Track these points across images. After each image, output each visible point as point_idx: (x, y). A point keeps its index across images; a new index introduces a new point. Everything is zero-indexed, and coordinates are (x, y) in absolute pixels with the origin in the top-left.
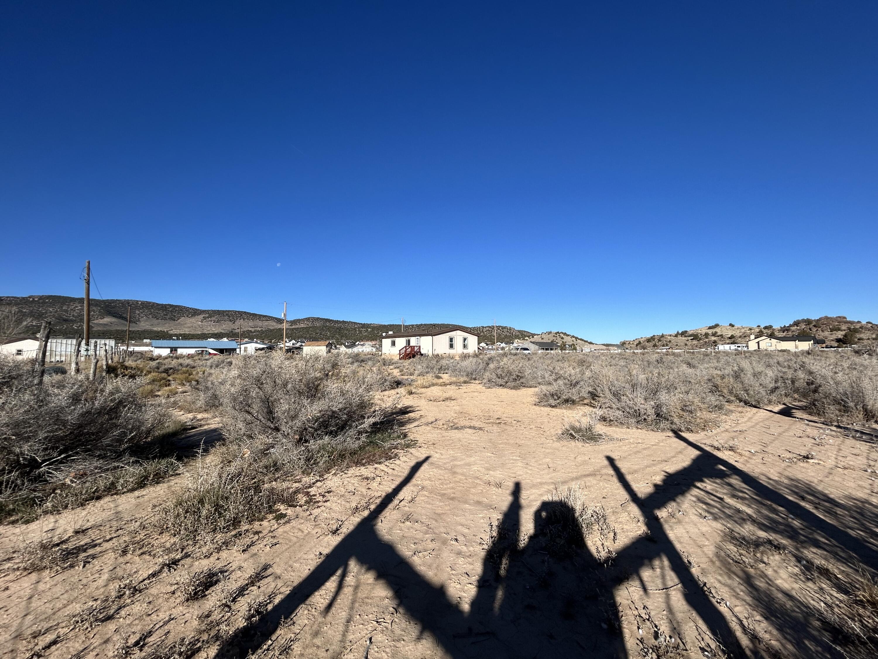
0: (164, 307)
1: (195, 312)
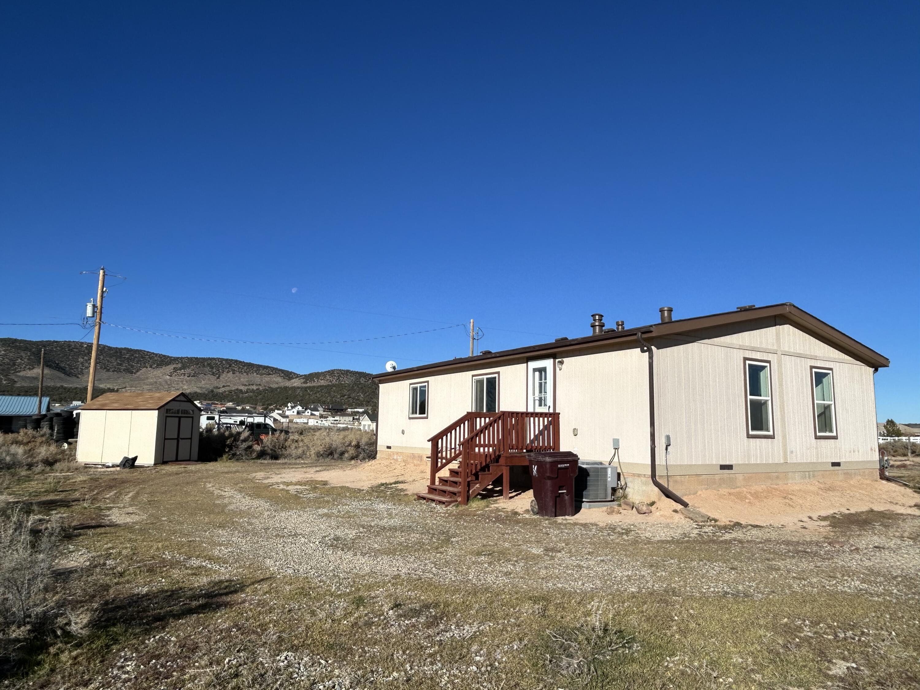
0: (118, 353)
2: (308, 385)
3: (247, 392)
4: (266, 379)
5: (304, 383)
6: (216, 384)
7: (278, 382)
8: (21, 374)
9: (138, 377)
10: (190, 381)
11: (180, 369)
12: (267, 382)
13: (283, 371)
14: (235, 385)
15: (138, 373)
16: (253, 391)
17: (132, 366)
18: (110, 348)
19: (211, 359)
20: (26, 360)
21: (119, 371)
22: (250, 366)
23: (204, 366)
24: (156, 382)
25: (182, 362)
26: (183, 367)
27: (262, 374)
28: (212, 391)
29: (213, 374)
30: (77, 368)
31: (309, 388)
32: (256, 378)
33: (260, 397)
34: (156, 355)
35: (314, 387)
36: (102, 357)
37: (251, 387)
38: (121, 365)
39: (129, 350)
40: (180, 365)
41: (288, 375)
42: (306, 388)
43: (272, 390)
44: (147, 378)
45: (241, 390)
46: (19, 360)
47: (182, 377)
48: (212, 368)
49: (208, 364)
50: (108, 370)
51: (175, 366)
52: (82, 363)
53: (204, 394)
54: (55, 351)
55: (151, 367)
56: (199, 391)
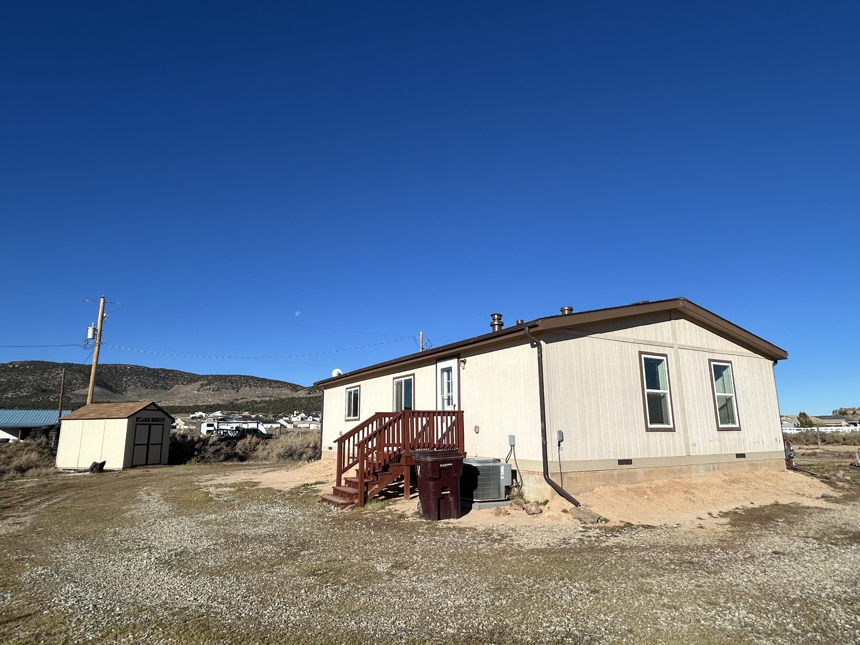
0: (155, 373)
1: (192, 378)
2: (312, 395)
3: (261, 403)
4: (277, 391)
5: (308, 394)
6: (235, 396)
7: (286, 393)
8: (76, 392)
9: (171, 393)
10: (214, 395)
11: (206, 385)
12: (278, 394)
13: (291, 384)
14: (251, 397)
15: (172, 390)
16: (266, 402)
17: (167, 384)
18: (149, 369)
19: (232, 376)
20: (80, 381)
21: (156, 388)
22: (264, 380)
23: (226, 382)
24: (186, 397)
25: (207, 379)
26: (209, 384)
27: (273, 388)
28: (232, 403)
29: (233, 388)
30: (122, 386)
31: (312, 398)
32: (268, 390)
33: (272, 406)
34: (187, 373)
35: (316, 397)
36: (142, 377)
37: (264, 399)
38: (158, 383)
39: (164, 370)
40: (206, 382)
41: (295, 388)
42: (310, 398)
43: (282, 401)
44: (179, 393)
45: (256, 401)
46: (75, 381)
47: (207, 392)
48: (232, 383)
49: (229, 381)
50: (147, 388)
51: (201, 382)
52: (126, 382)
53: (225, 405)
54: (104, 373)
55: (182, 384)
56: (221, 403)
